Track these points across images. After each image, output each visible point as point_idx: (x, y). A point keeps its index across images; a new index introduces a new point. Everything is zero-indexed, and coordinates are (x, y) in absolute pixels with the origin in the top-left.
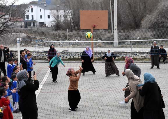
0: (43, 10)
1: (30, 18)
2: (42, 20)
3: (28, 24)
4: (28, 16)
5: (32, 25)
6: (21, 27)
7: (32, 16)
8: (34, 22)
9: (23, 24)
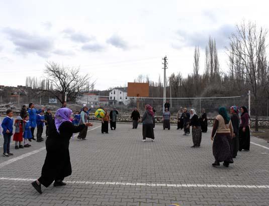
0: (122, 93)
1: (113, 99)
2: (120, 100)
3: (111, 103)
4: (111, 98)
5: (113, 103)
6: (106, 105)
7: (114, 98)
8: (115, 101)
9: (108, 103)
